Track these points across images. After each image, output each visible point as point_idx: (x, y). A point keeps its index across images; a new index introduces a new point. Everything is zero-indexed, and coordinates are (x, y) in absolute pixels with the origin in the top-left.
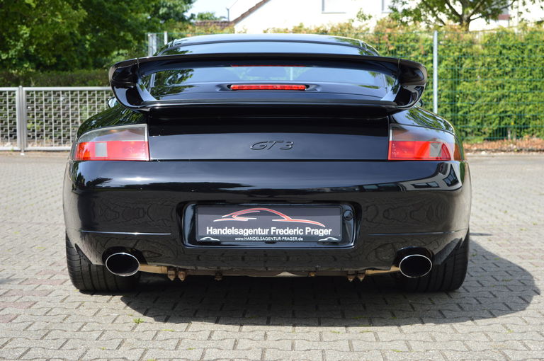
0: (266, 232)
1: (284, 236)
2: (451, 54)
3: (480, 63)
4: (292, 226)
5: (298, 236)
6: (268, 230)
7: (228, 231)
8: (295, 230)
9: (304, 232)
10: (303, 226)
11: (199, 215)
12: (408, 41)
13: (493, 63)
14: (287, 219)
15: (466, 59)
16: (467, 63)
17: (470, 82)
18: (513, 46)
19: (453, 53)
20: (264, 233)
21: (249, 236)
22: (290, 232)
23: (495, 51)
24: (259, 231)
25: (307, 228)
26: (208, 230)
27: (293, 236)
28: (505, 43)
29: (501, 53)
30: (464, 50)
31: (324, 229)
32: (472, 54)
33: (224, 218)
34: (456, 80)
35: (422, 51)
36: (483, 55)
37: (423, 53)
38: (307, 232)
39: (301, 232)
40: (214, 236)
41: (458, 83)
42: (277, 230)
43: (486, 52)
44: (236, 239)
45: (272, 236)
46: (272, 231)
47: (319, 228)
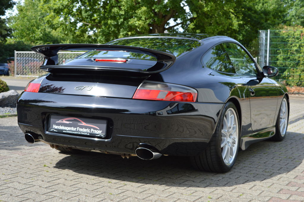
1: (82, 132)
5: (88, 133)
6: (76, 128)
7: (61, 127)
8: (87, 130)
9: (90, 131)
10: (90, 128)
11: (51, 119)
14: (84, 124)
20: (74, 130)
22: (84, 130)
25: (92, 129)
26: (54, 126)
27: (85, 132)
31: (99, 130)
33: (60, 121)
38: (91, 131)
39: (89, 131)
40: (56, 129)
42: (80, 129)
44: (64, 131)
45: (77, 132)
46: (78, 129)
47: (97, 129)
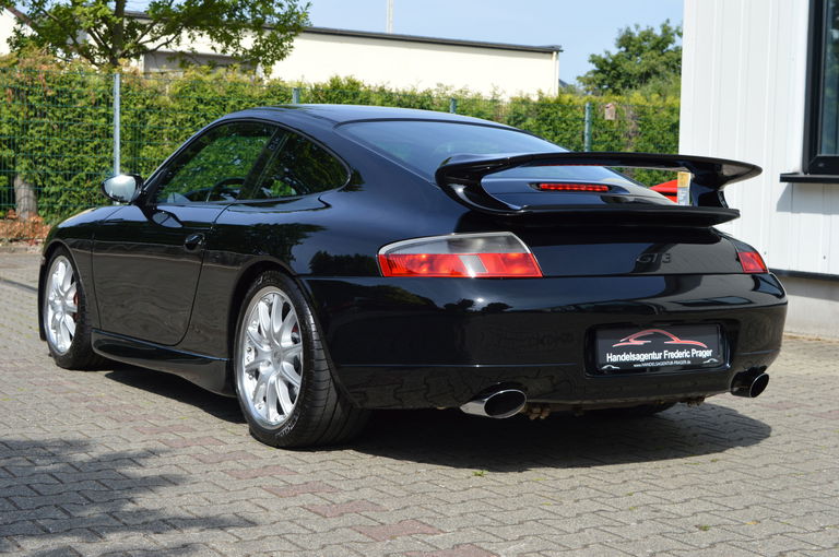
0: (659, 356)
1: (675, 359)
2: (132, 106)
3: (170, 121)
4: (681, 348)
5: (686, 359)
7: (626, 357)
12: (73, 84)
13: (187, 121)
15: (151, 114)
16: (152, 120)
17: (155, 145)
18: (213, 100)
19: (135, 105)
21: (646, 361)
22: (679, 354)
23: (187, 106)
24: (654, 356)
27: (682, 359)
28: (202, 95)
29: (195, 109)
30: (148, 102)
32: (159, 109)
33: (622, 343)
34: (137, 142)
35: (92, 99)
36: (173, 110)
37: (93, 102)
41: (140, 146)
43: (177, 106)
